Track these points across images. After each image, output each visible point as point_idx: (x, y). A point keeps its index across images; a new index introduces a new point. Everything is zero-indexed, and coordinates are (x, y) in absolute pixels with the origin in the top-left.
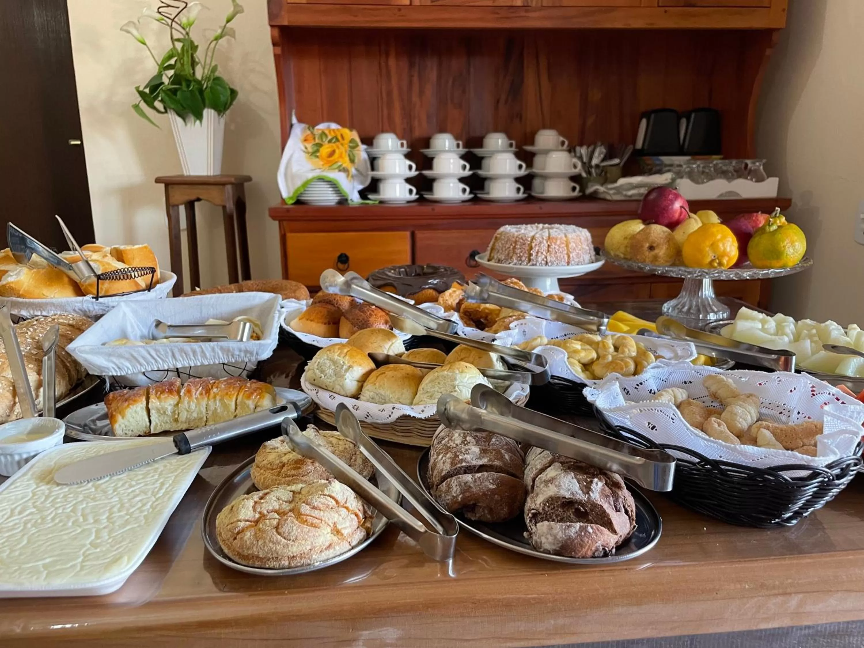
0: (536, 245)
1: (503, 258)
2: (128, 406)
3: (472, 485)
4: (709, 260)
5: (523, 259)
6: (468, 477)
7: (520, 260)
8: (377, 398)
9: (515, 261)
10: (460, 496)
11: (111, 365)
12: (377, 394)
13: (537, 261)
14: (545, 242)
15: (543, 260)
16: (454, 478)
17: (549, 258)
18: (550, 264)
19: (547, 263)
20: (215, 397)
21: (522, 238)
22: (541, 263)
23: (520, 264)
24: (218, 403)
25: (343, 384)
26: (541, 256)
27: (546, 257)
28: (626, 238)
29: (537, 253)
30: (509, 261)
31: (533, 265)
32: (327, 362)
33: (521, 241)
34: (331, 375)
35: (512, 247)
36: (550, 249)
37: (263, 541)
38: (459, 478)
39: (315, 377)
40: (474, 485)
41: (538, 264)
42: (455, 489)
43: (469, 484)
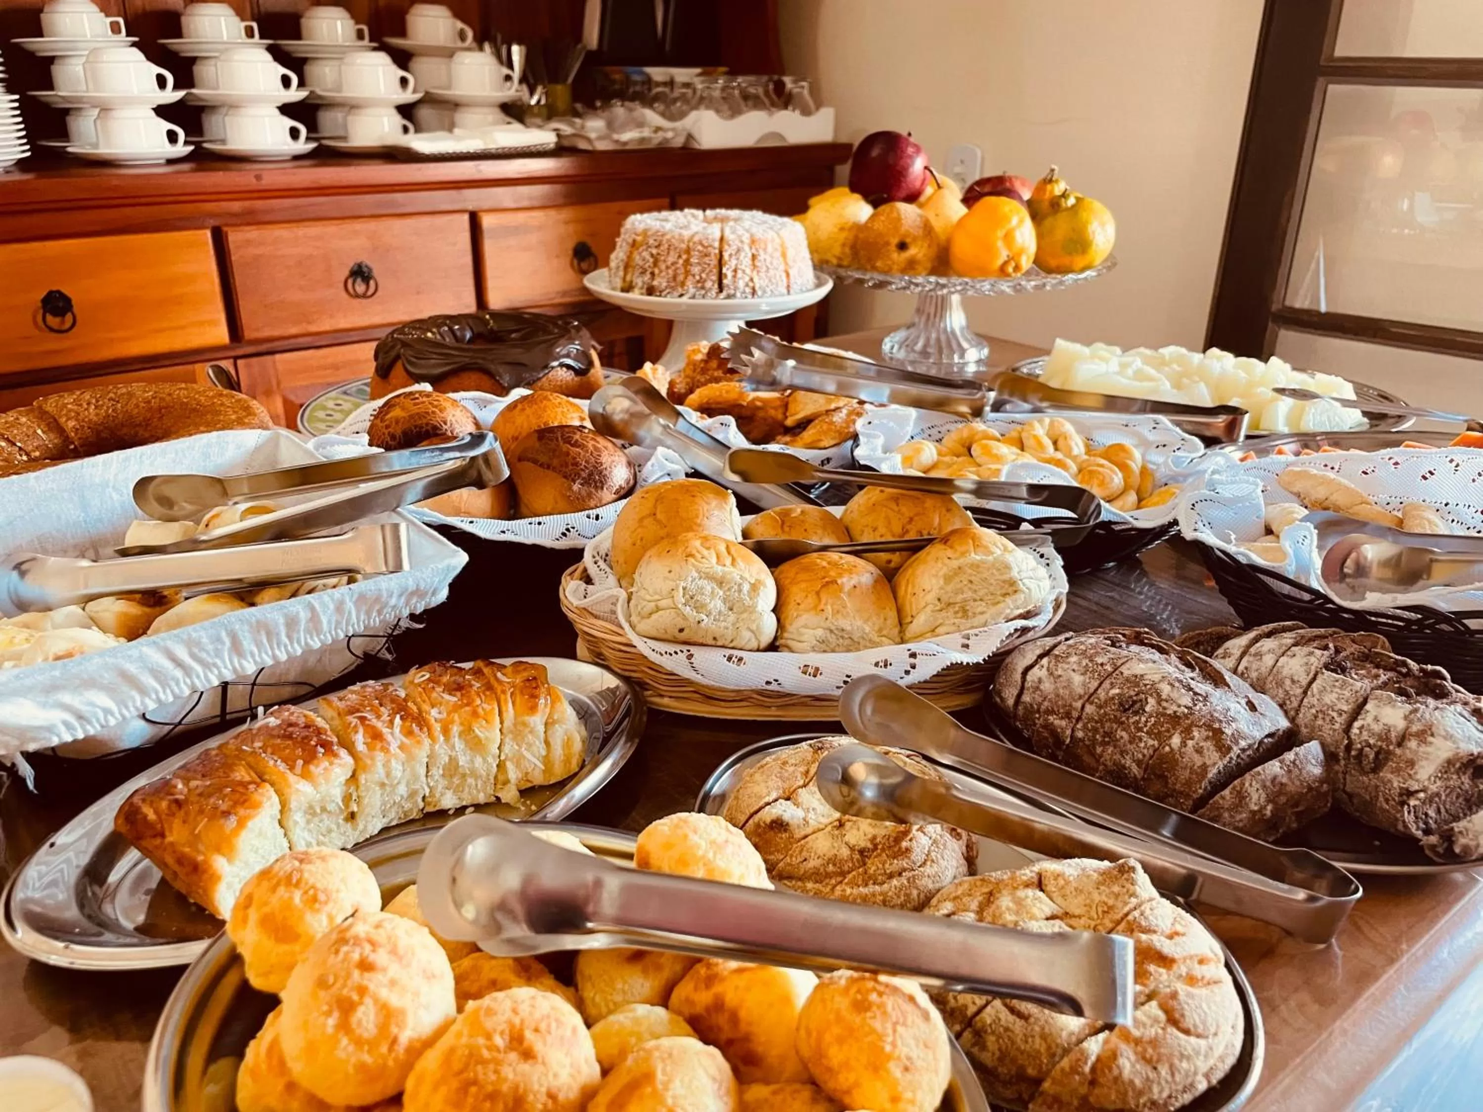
0: (731, 255)
1: (664, 284)
2: (241, 824)
3: (1284, 780)
4: (999, 263)
5: (709, 284)
6: (1273, 767)
7: (703, 288)
8: (832, 639)
9: (692, 291)
10: (1269, 807)
11: (56, 717)
12: (831, 631)
13: (736, 289)
14: (747, 248)
15: (747, 285)
16: (1247, 776)
17: (756, 280)
18: (759, 293)
19: (754, 292)
20: (446, 731)
21: (701, 243)
22: (744, 292)
23: (704, 297)
24: (459, 744)
25: (758, 627)
26: (742, 278)
27: (752, 280)
28: (842, 229)
29: (735, 271)
30: (680, 290)
31: (729, 297)
32: (703, 583)
33: (700, 248)
34: (720, 613)
35: (681, 261)
36: (757, 263)
37: (1167, 1066)
38: (1259, 774)
39: (681, 624)
40: (1290, 779)
41: (738, 295)
42: (1255, 797)
43: (1277, 781)
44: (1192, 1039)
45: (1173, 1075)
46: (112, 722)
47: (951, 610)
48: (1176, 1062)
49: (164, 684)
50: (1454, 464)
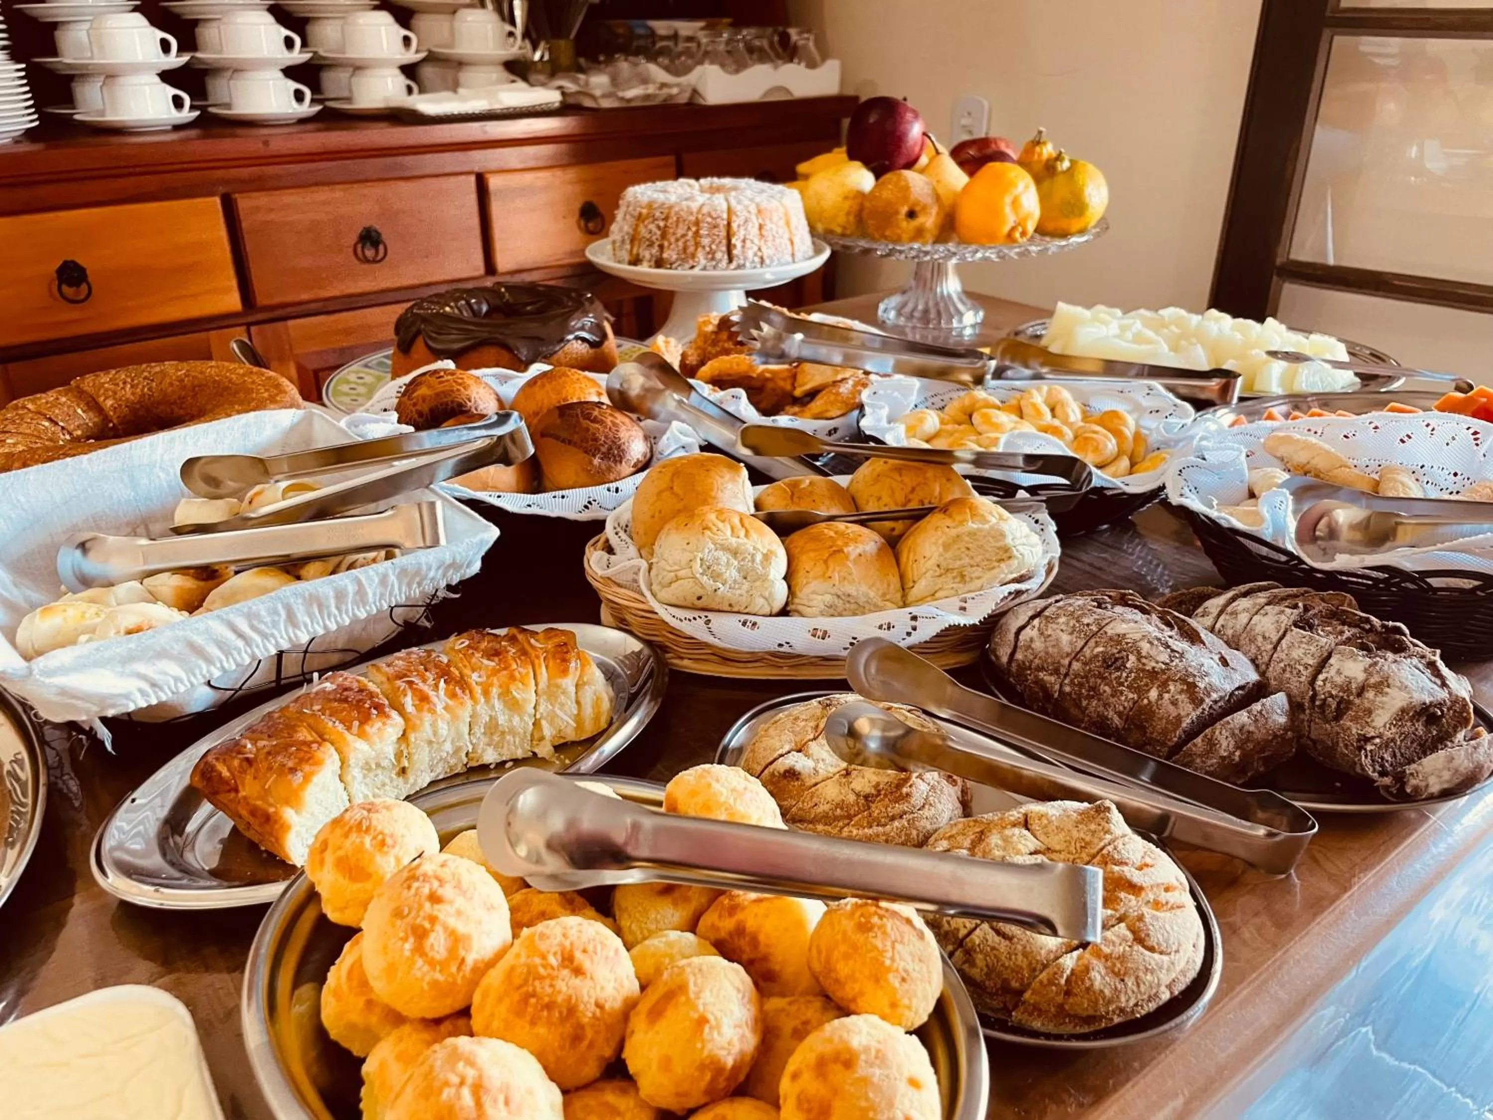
0: (739, 226)
1: (675, 257)
2: (307, 779)
3: (1252, 729)
4: (1006, 229)
5: (719, 255)
6: (1242, 717)
7: (713, 259)
8: (839, 603)
9: (703, 262)
10: (1238, 753)
11: (131, 685)
12: (838, 596)
13: (745, 259)
14: (754, 218)
15: (755, 255)
16: (1218, 725)
17: (764, 249)
18: (767, 261)
19: (762, 261)
20: (486, 693)
21: (710, 215)
22: (753, 262)
23: (715, 268)
24: (498, 704)
25: (770, 594)
26: (751, 248)
27: (760, 249)
29: (744, 241)
30: (691, 262)
31: (739, 267)
32: (720, 554)
33: (709, 220)
34: (735, 581)
35: (690, 234)
36: (764, 233)
38: (1228, 723)
39: (700, 592)
40: (1257, 727)
41: (748, 264)
42: (1224, 744)
43: (1246, 728)
44: (1156, 956)
45: (1138, 986)
46: (182, 689)
47: (950, 575)
48: (1141, 974)
49: (227, 654)
50: (1430, 428)
